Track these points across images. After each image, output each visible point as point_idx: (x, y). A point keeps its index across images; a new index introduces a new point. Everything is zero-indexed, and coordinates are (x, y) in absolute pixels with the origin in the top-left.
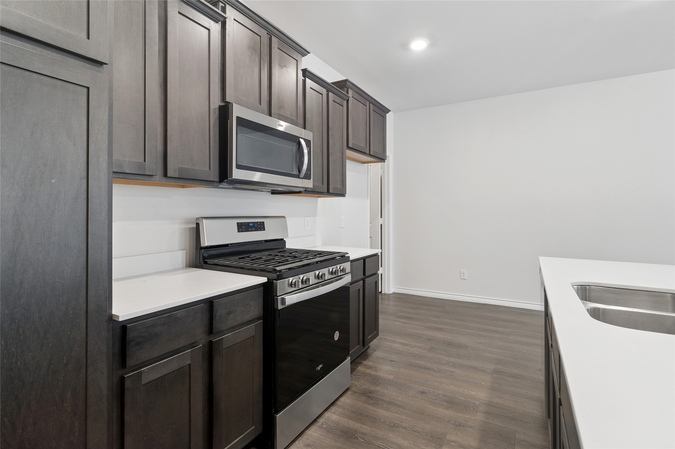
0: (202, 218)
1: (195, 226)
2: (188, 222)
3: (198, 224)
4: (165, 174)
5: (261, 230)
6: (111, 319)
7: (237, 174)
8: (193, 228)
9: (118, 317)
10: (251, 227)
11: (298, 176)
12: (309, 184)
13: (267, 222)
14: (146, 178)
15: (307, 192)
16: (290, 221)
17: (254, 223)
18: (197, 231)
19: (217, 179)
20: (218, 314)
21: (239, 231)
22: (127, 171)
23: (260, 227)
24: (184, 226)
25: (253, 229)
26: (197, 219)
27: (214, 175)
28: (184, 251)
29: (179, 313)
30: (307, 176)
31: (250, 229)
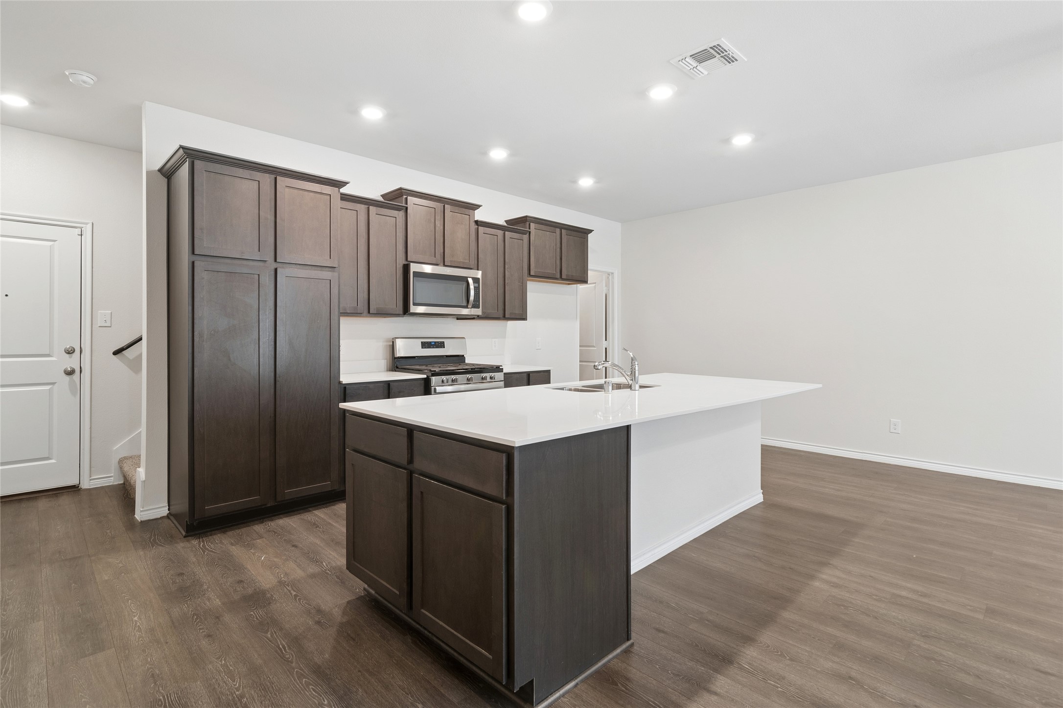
0: (396, 338)
1: (392, 344)
2: (387, 341)
3: (393, 342)
4: (369, 312)
5: (441, 348)
6: (340, 383)
7: (414, 309)
8: (390, 345)
9: (342, 382)
10: (433, 345)
11: (466, 307)
12: (478, 312)
13: (446, 342)
14: (359, 315)
15: (479, 317)
16: (468, 341)
17: (435, 342)
18: (393, 347)
19: (402, 313)
20: (393, 391)
21: (422, 348)
22: (348, 312)
23: (441, 345)
24: (386, 344)
25: (435, 347)
26: (393, 339)
27: (400, 309)
28: (386, 360)
29: (371, 386)
30: (476, 306)
31: (432, 347)
